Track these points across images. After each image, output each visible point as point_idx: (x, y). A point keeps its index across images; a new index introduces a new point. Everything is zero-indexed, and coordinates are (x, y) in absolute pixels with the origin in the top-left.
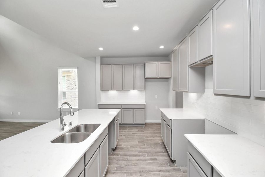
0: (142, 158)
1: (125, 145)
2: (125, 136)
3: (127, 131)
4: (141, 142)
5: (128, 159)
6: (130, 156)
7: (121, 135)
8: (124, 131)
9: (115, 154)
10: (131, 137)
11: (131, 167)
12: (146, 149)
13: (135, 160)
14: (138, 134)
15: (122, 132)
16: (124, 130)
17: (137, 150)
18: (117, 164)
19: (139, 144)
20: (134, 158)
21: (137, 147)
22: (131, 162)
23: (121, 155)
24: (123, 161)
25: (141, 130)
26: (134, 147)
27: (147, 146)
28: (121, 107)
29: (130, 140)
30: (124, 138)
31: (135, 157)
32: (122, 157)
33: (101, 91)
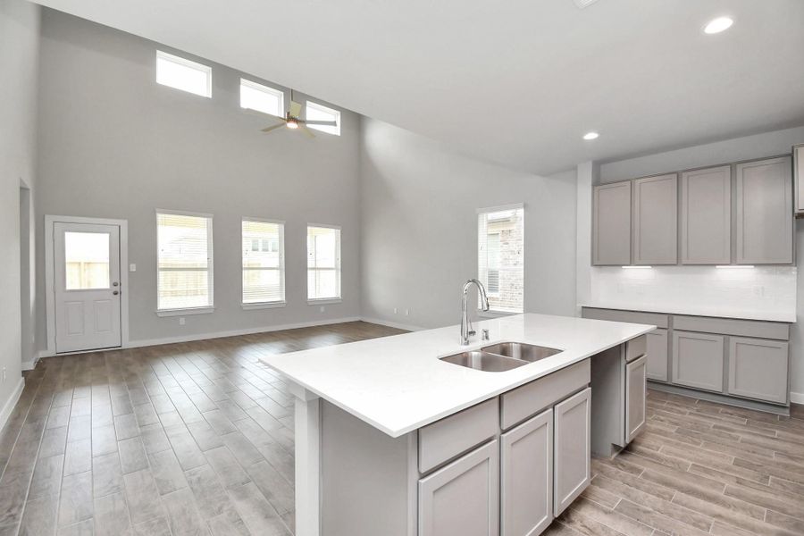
0: (739, 515)
1: (668, 453)
2: (676, 424)
3: (690, 414)
4: (751, 464)
5: (672, 496)
6: (682, 492)
7: (662, 418)
8: (678, 408)
9: (622, 465)
10: (704, 434)
11: (680, 523)
12: (771, 496)
13: (704, 511)
14: (742, 436)
15: (671, 410)
16: (676, 405)
17: (723, 485)
18: (624, 493)
19: (737, 468)
20: (702, 503)
21: (723, 475)
22: (683, 510)
23: (646, 476)
24: (651, 497)
25: (766, 426)
26: (707, 471)
27: (780, 488)
28: (670, 323)
29: (699, 444)
30: (673, 431)
31: (709, 503)
32: (648, 481)
33: (592, 268)
